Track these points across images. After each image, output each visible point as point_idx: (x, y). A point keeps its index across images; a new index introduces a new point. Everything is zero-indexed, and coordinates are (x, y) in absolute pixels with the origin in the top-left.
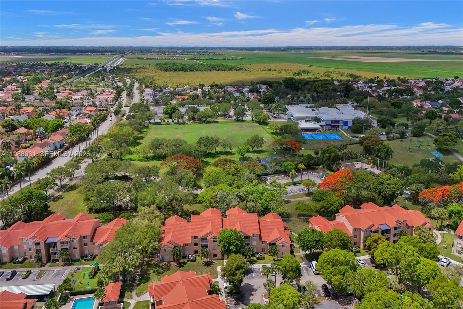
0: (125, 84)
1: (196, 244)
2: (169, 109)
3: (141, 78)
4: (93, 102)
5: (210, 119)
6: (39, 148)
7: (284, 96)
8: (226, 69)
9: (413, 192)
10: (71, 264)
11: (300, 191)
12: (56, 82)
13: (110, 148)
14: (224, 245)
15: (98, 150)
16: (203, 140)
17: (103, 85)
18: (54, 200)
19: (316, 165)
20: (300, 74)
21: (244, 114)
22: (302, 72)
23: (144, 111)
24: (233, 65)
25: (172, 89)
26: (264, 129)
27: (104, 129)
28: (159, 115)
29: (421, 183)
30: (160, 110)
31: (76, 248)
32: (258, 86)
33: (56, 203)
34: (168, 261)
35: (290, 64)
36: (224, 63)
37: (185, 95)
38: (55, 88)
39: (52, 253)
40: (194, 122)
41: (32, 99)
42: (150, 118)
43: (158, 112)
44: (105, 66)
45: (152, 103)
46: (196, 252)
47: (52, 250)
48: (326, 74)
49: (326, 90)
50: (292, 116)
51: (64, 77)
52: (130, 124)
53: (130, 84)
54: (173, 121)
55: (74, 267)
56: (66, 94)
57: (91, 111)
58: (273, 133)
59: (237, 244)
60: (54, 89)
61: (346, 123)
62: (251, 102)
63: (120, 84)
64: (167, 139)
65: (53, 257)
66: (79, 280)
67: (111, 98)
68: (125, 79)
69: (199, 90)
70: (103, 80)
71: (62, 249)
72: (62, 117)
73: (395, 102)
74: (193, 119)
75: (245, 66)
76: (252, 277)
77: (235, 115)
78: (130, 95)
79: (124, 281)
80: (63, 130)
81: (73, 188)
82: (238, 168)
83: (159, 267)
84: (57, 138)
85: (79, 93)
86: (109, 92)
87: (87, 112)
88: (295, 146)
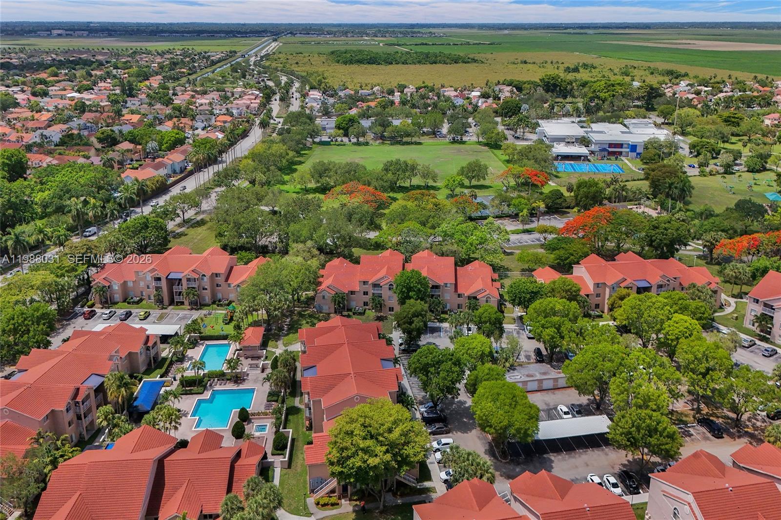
0: (278, 83)
1: (366, 293)
2: (344, 121)
3: (304, 74)
4: (227, 109)
5: (408, 139)
6: (151, 170)
7: (538, 103)
8: (448, 61)
9: (707, 244)
10: (201, 309)
11: (533, 241)
12: (172, 79)
13: (253, 172)
14: (401, 291)
15: (236, 174)
16: (391, 165)
17: (244, 85)
18: (174, 237)
19: (568, 208)
20: (576, 70)
21: (466, 132)
22: (582, 66)
23: (305, 123)
24: (462, 54)
25: (353, 92)
26: (495, 155)
27: (244, 147)
28: (328, 131)
29: (723, 231)
30: (331, 123)
31: (206, 289)
32: (497, 88)
33: (178, 240)
34: (327, 312)
35: (564, 53)
36: (447, 52)
37: (372, 100)
38: (171, 88)
39: (176, 292)
40: (383, 143)
41: (138, 103)
42: (314, 133)
43: (327, 126)
44: (246, 56)
45: (319, 112)
46: (366, 304)
47: (176, 289)
48: (623, 70)
49: (614, 96)
50: (545, 136)
51: (183, 72)
52: (283, 141)
53: (286, 82)
54: (350, 141)
55: (204, 312)
56: (186, 97)
57: (225, 122)
58: (508, 161)
59: (419, 290)
60: (168, 89)
61: (633, 148)
62: (479, 113)
63: (271, 84)
64: (337, 162)
65: (177, 299)
66: (212, 325)
67: (255, 104)
68: (279, 77)
69: (397, 94)
70: (244, 77)
71: (188, 288)
72: (182, 130)
73: (730, 117)
74: (382, 138)
75: (483, 55)
76: (440, 336)
77: (450, 132)
78: (285, 99)
79: (268, 330)
80: (184, 147)
81: (202, 223)
82: (439, 204)
83: (315, 318)
84: (176, 157)
85: (206, 96)
86: (252, 94)
87: (219, 124)
88: (538, 179)
